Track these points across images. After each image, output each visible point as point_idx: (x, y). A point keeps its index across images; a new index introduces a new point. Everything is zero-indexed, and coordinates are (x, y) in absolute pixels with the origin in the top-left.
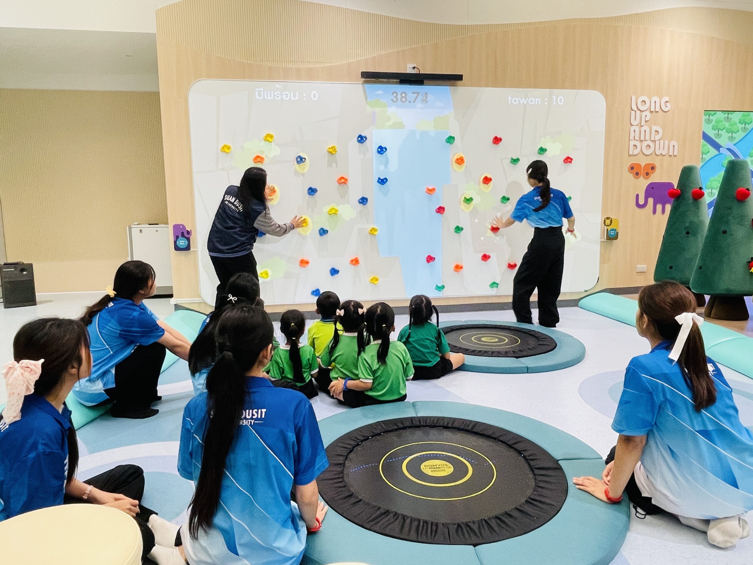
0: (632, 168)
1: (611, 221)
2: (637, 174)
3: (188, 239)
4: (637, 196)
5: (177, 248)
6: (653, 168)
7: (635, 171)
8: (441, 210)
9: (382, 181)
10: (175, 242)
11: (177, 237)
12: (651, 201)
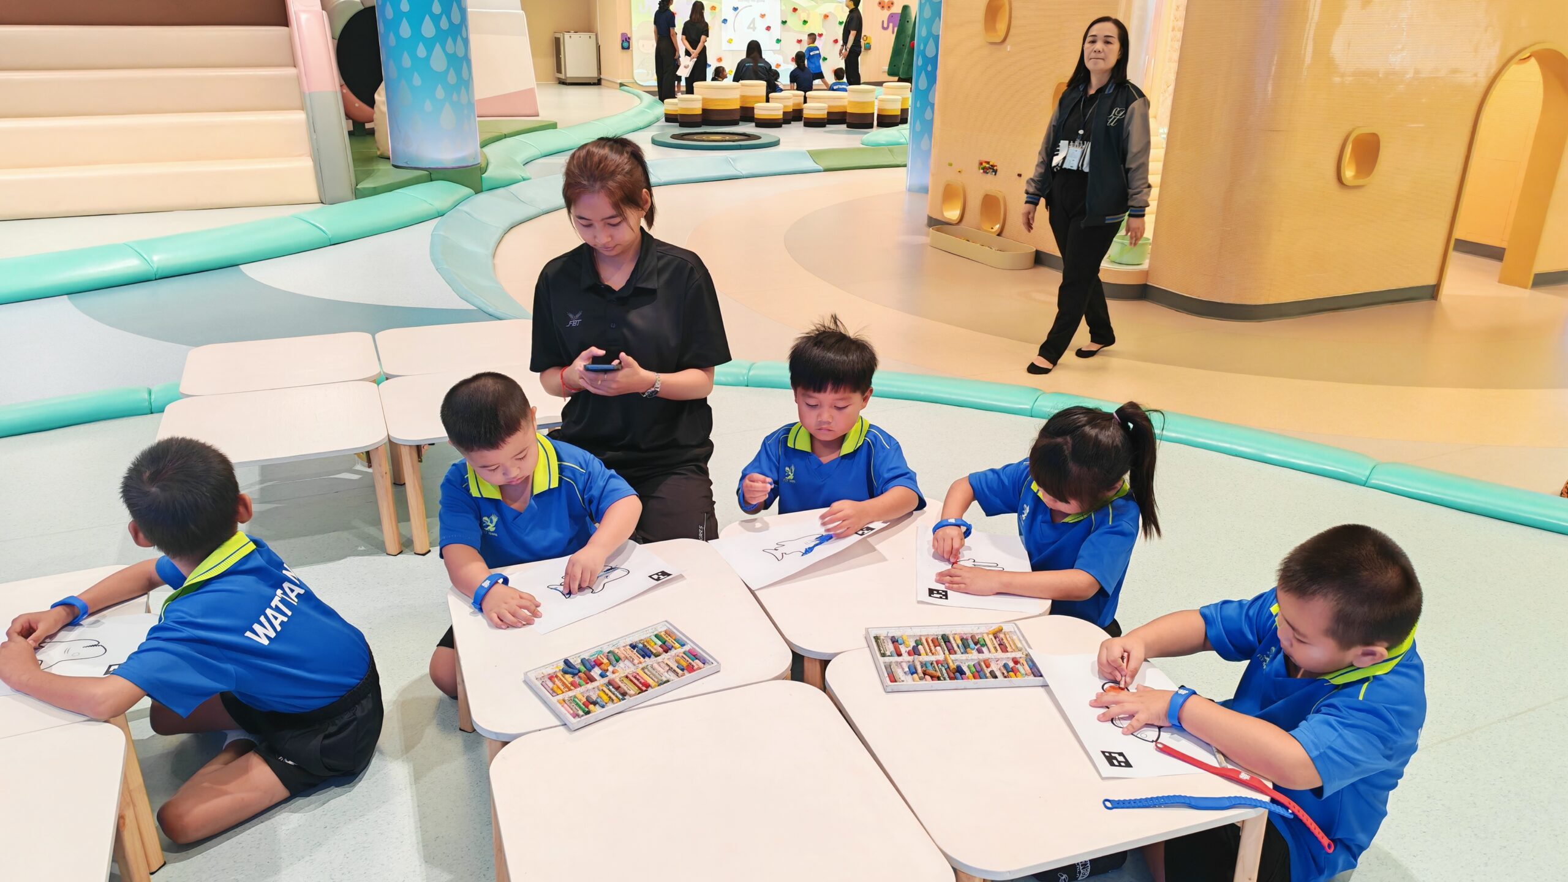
0: (880, 3)
1: (867, 38)
2: (883, 7)
3: (629, 42)
4: (883, 21)
5: (623, 48)
6: (892, 4)
7: (882, 5)
8: (768, 28)
9: (736, 9)
10: (622, 44)
11: (623, 41)
12: (891, 25)
